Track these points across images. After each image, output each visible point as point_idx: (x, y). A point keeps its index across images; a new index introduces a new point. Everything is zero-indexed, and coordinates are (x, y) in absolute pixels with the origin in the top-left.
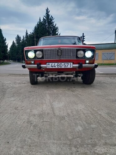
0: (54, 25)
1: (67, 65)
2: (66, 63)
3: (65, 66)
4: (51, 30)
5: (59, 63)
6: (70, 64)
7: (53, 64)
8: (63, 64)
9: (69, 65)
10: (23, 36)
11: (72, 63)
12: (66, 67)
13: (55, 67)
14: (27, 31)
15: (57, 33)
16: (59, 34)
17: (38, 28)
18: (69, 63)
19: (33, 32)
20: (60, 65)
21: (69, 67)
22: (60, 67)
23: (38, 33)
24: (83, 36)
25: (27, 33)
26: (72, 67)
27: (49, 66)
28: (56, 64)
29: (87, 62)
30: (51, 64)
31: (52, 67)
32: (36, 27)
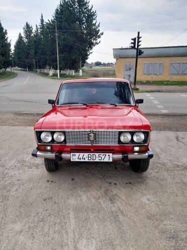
0: (90, 8)
1: (103, 157)
2: (102, 154)
3: (100, 158)
4: (84, 16)
5: (92, 154)
6: (109, 155)
7: (82, 154)
8: (97, 154)
9: (107, 157)
10: (37, 26)
11: (111, 154)
12: (102, 161)
13: (84, 159)
14: (42, 17)
15: (94, 22)
17: (62, 11)
18: (107, 154)
19: (53, 19)
20: (92, 157)
21: (106, 160)
22: (92, 160)
24: (139, 38)
25: (42, 21)
26: (111, 160)
27: (74, 157)
28: (86, 155)
30: (77, 154)
31: (79, 160)
32: (58, 10)
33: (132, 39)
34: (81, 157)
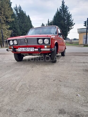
0: (69, 13)
1: (30, 49)
2: (30, 48)
3: (29, 50)
4: (66, 17)
5: (26, 48)
7: (22, 48)
8: (28, 48)
9: (32, 49)
10: (46, 24)
11: (33, 48)
12: (30, 51)
13: (23, 50)
14: (48, 20)
15: (70, 19)
16: (72, 20)
18: (32, 48)
19: (53, 20)
21: (32, 51)
22: (26, 51)
23: (56, 21)
25: (49, 22)
26: (33, 51)
27: (19, 50)
28: (24, 48)
29: (46, 47)
30: (20, 48)
31: (21, 51)
32: (55, 16)
33: (84, 22)
34: (22, 49)
